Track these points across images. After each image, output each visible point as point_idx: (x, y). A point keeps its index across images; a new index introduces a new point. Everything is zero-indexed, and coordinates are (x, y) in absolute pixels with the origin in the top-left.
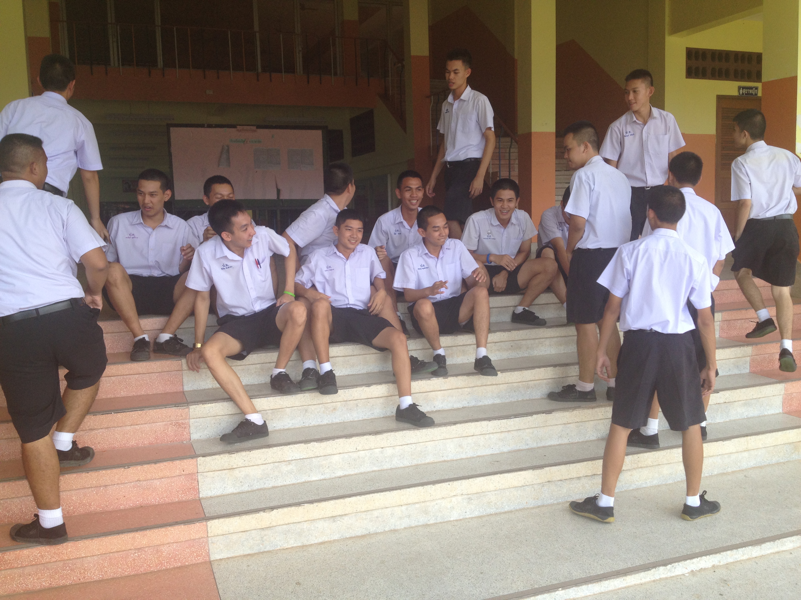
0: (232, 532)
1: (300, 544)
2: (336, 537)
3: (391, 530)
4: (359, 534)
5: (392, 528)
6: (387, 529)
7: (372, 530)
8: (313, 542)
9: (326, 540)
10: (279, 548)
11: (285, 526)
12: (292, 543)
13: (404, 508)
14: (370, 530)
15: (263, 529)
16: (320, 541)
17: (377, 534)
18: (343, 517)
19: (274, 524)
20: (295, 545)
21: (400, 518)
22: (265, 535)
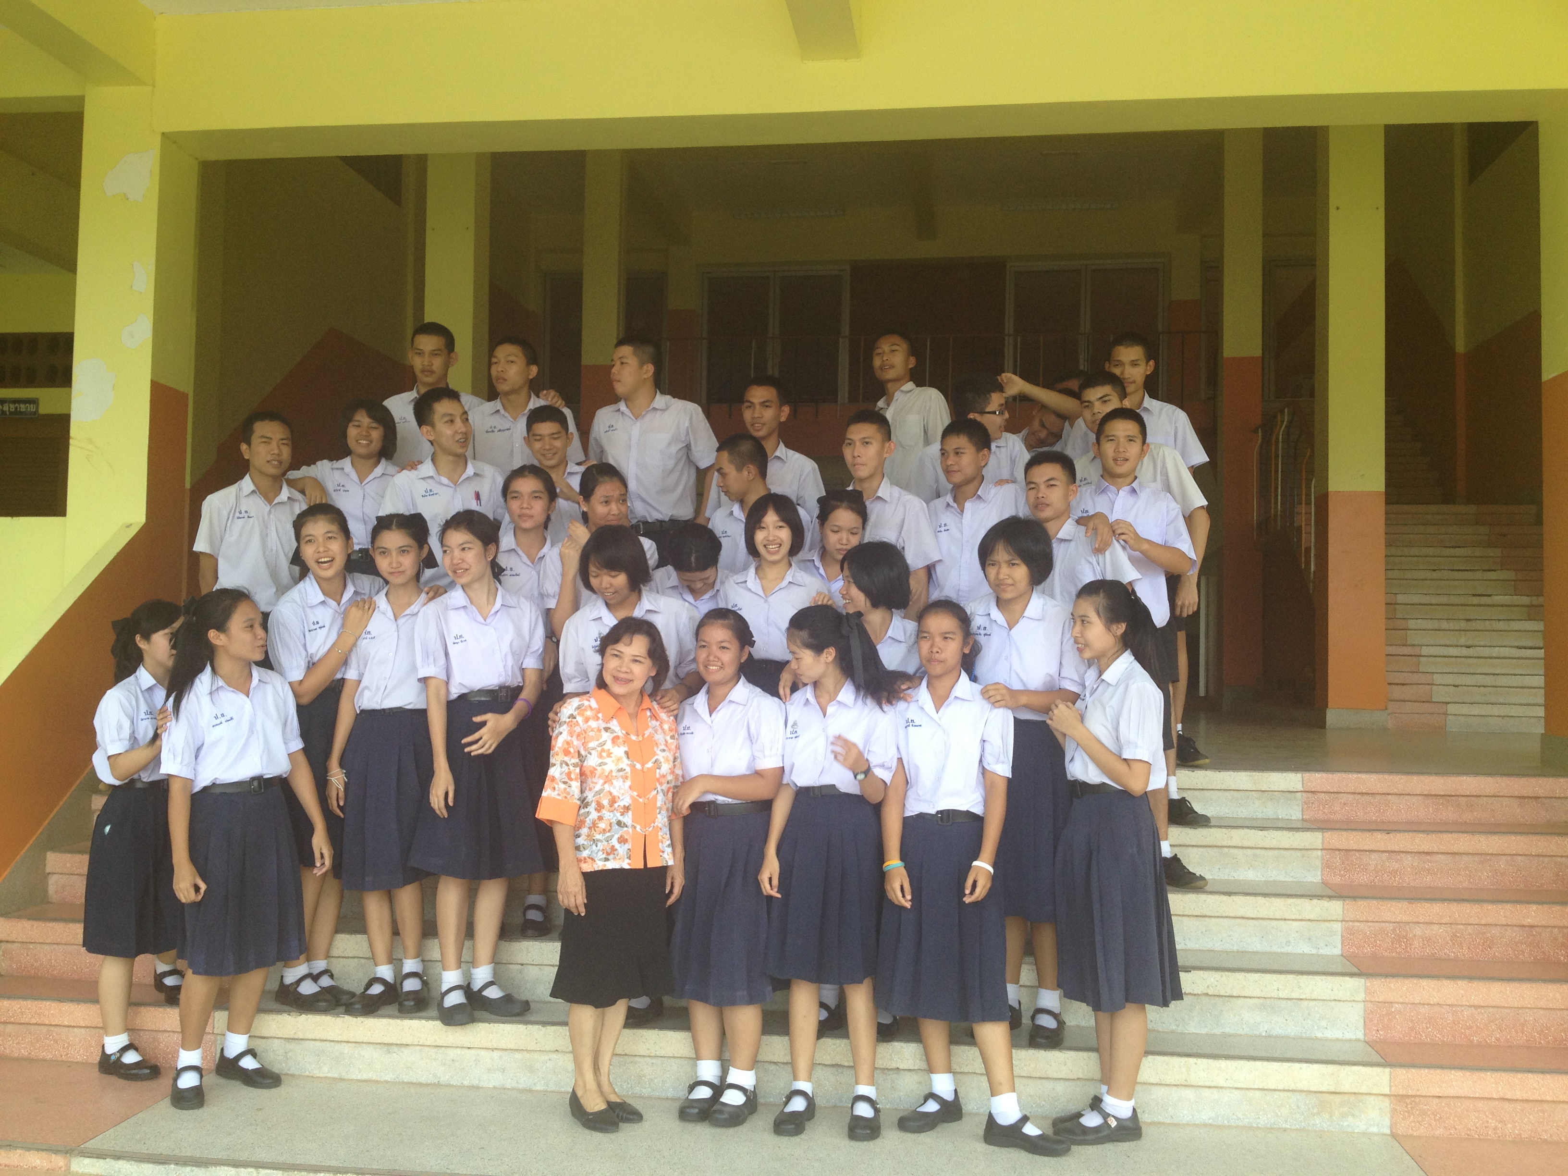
1: (336, 1076)
2: (389, 1077)
3: (473, 1087)
4: (423, 1080)
5: (475, 1082)
6: (466, 1083)
7: (444, 1079)
8: (354, 1077)
9: (374, 1078)
13: (496, 1054)
14: (440, 1078)
15: (288, 1039)
16: (365, 1076)
17: (449, 1086)
18: (403, 1049)
19: (301, 1036)
20: (329, 1075)
21: (489, 1070)
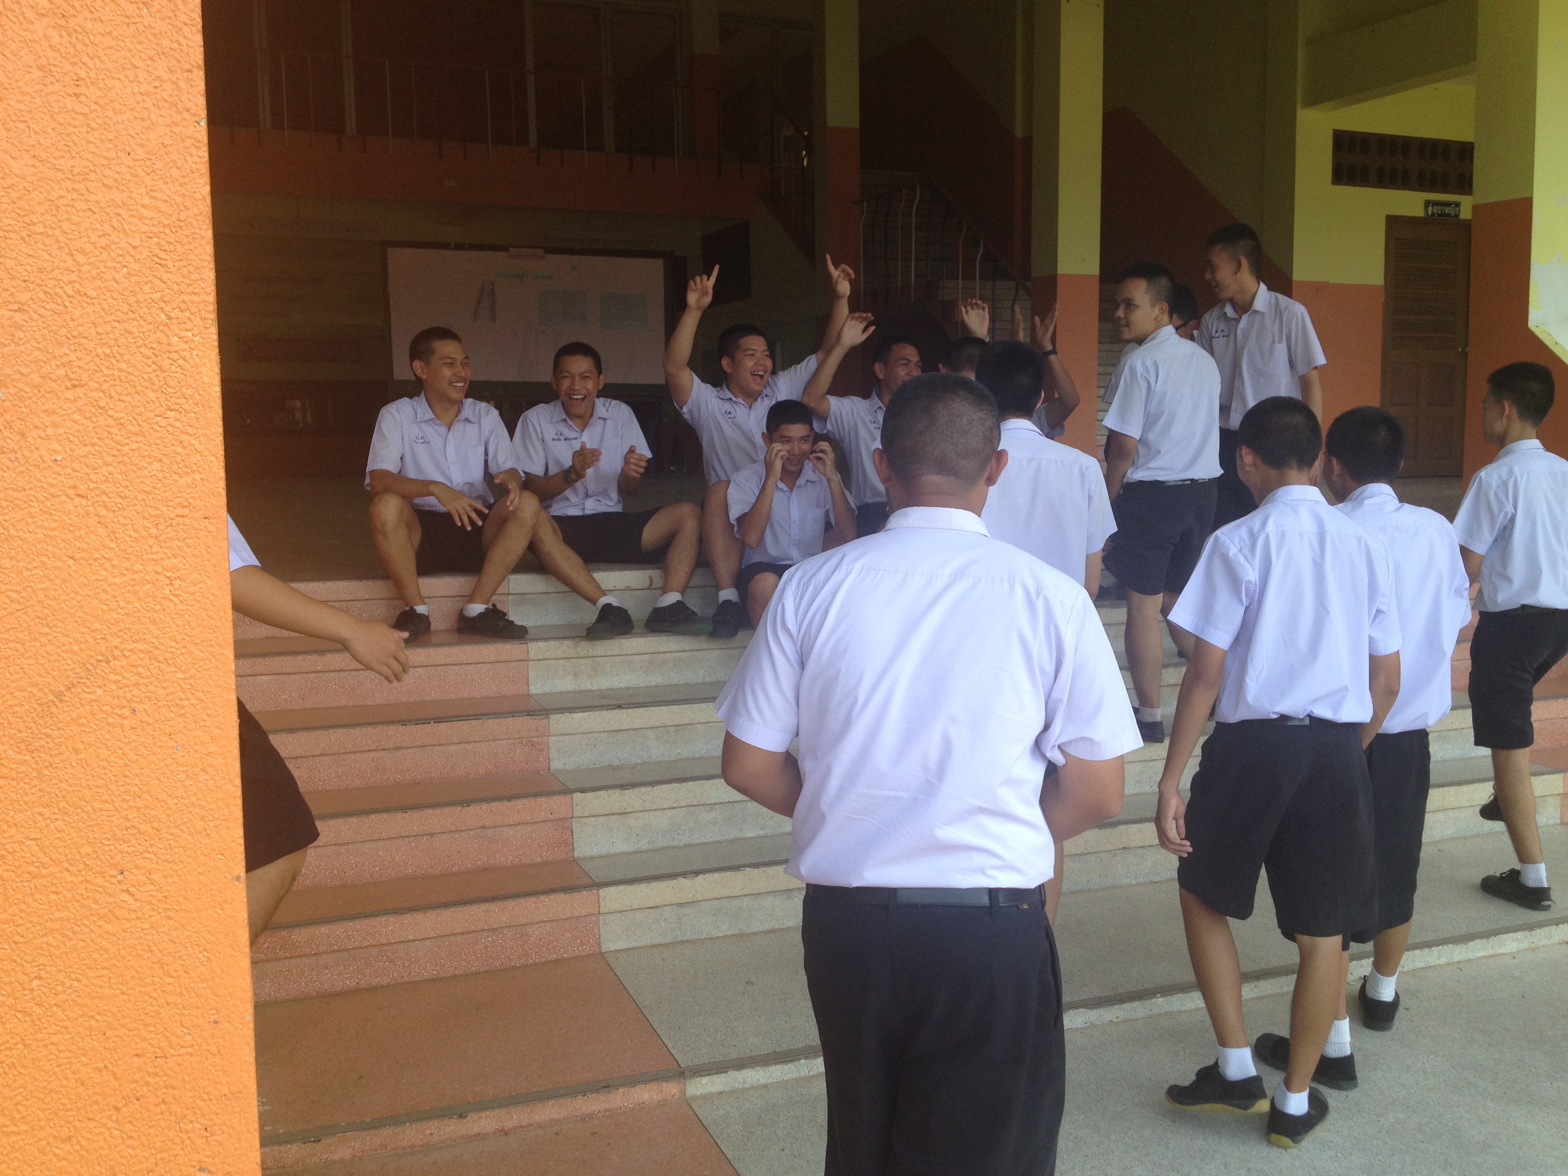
0: (636, 907)
10: (705, 936)
11: (715, 903)
12: (725, 929)
15: (680, 905)
16: (768, 927)
19: (700, 898)
22: (685, 915)
